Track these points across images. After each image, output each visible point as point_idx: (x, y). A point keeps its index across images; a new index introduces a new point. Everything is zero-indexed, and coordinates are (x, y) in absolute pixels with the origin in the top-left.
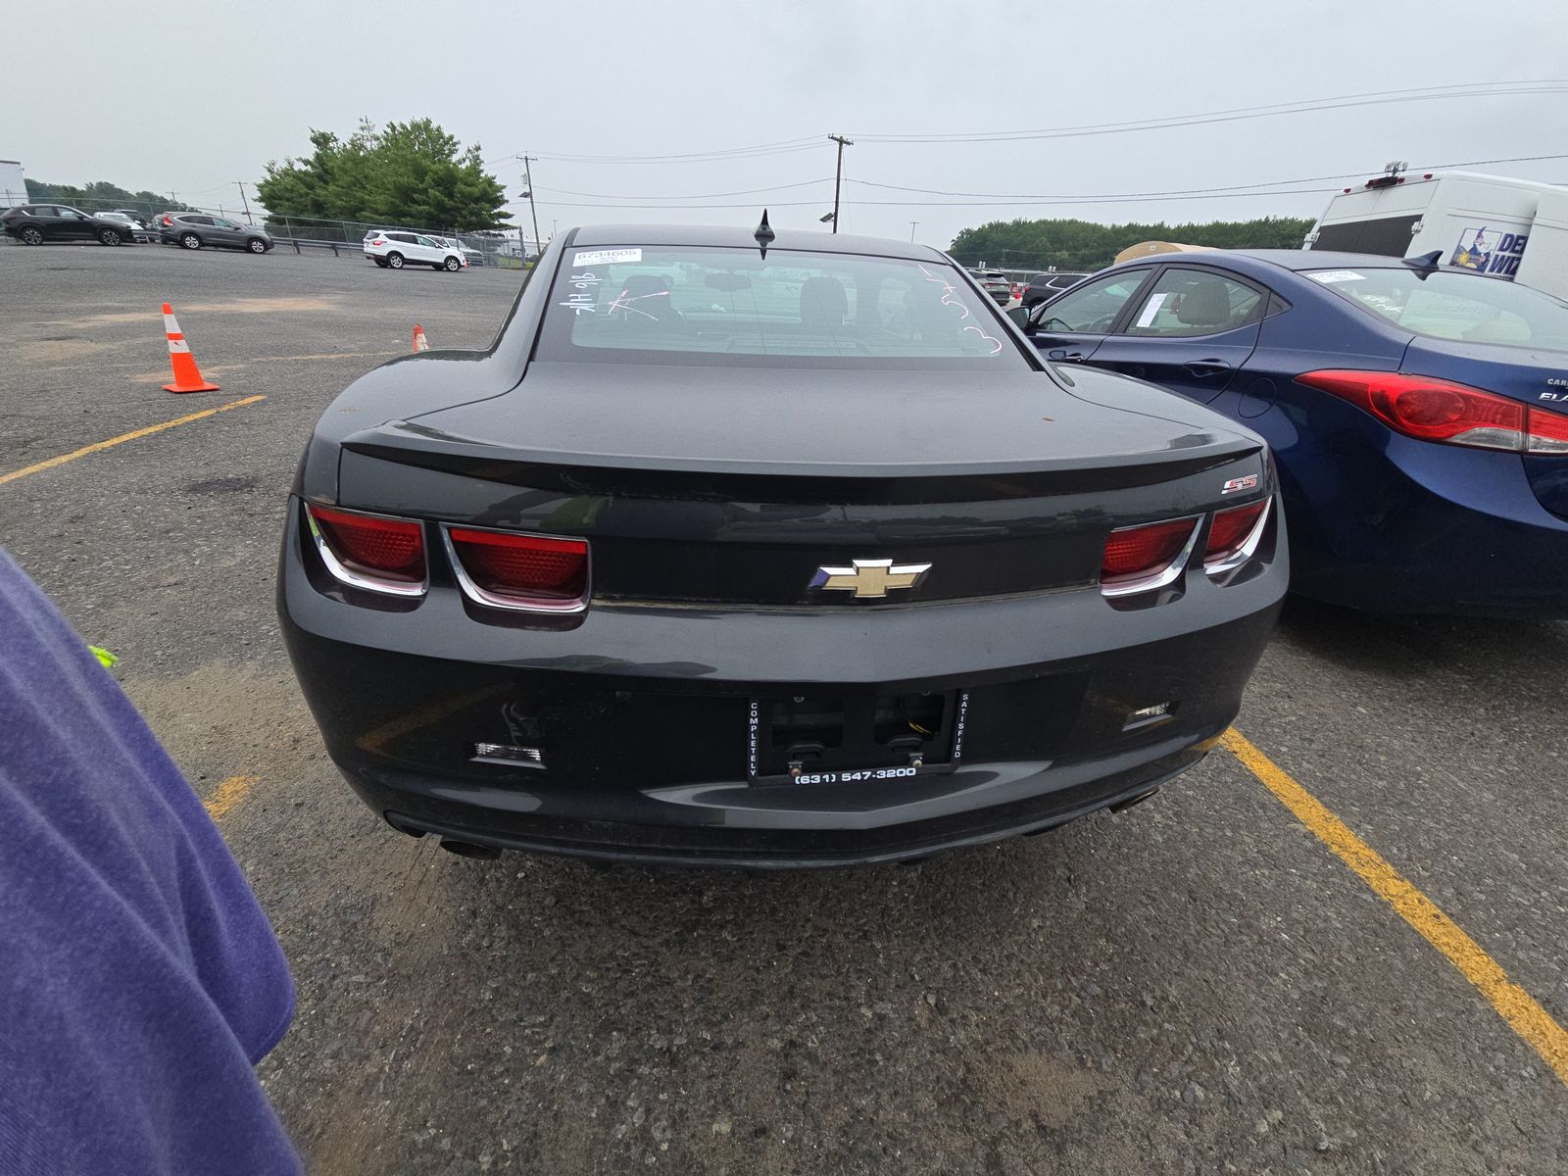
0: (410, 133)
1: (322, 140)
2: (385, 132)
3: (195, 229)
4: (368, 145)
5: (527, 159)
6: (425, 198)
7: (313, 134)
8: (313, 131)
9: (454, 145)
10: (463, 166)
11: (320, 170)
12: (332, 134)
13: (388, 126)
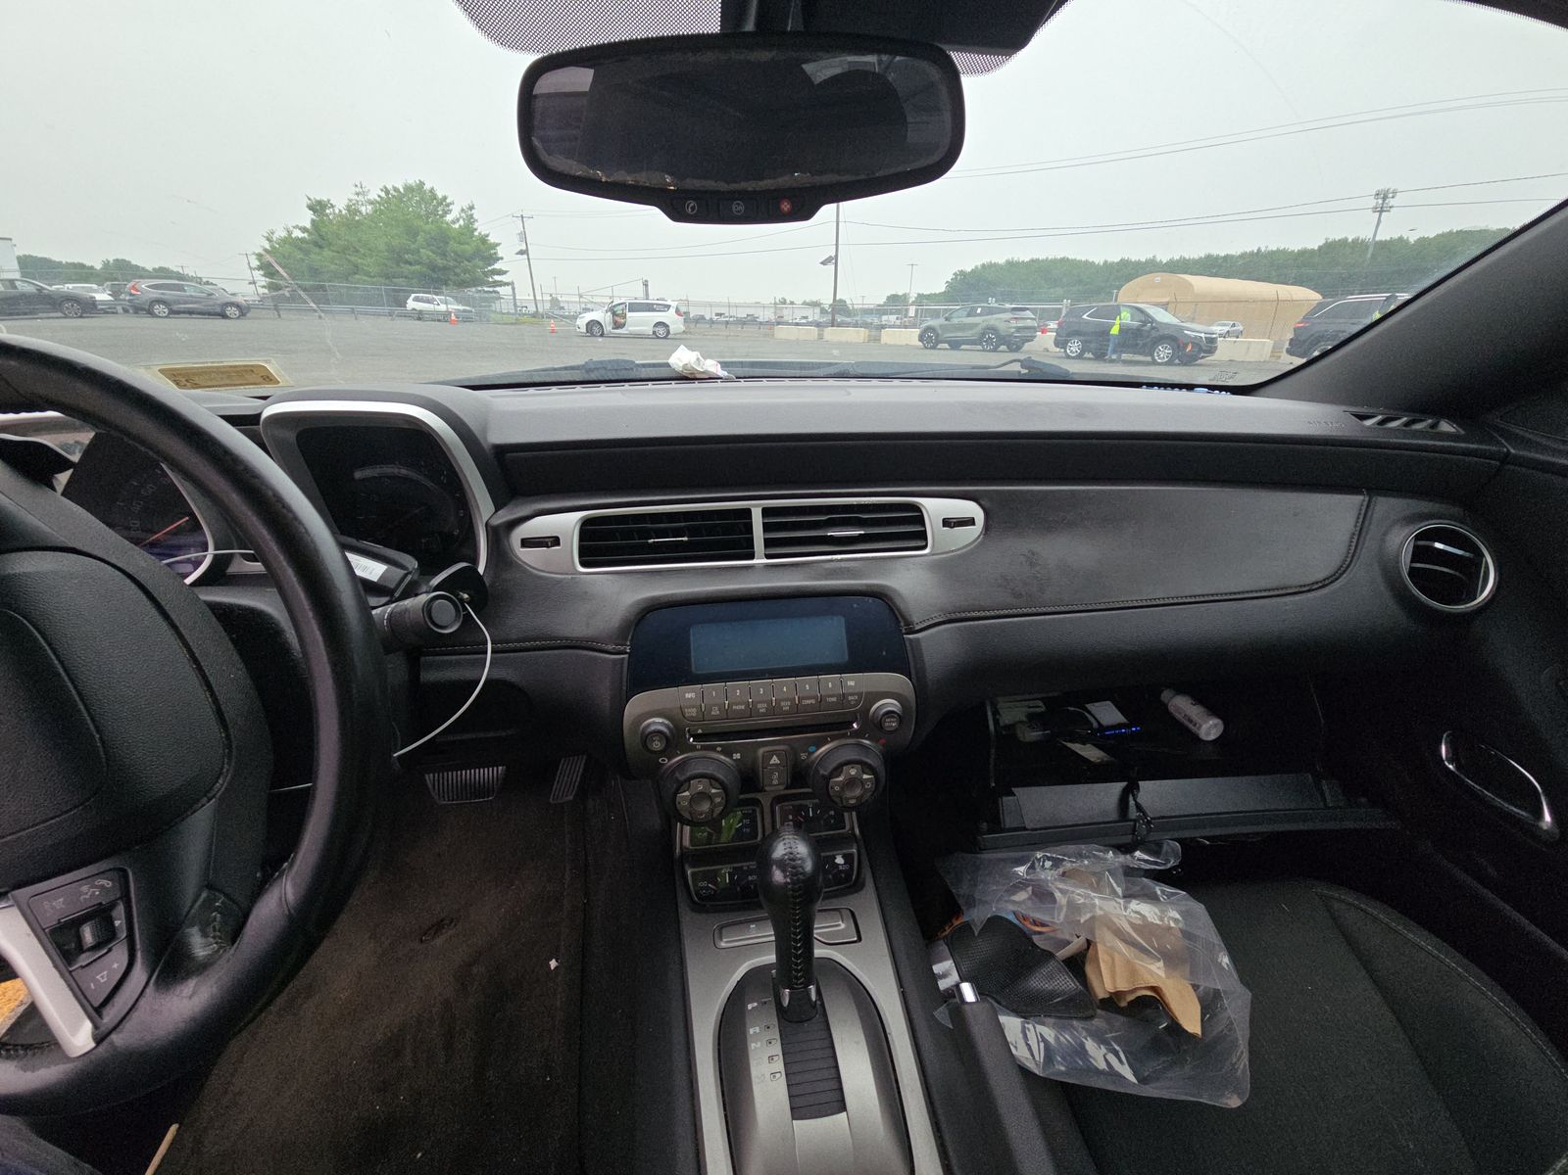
0: (404, 195)
1: (318, 207)
2: (379, 196)
3: (165, 297)
4: (363, 209)
5: (522, 217)
6: (417, 258)
7: (309, 202)
8: (309, 199)
9: (448, 205)
10: (457, 226)
11: (315, 237)
12: (329, 201)
13: (382, 190)
